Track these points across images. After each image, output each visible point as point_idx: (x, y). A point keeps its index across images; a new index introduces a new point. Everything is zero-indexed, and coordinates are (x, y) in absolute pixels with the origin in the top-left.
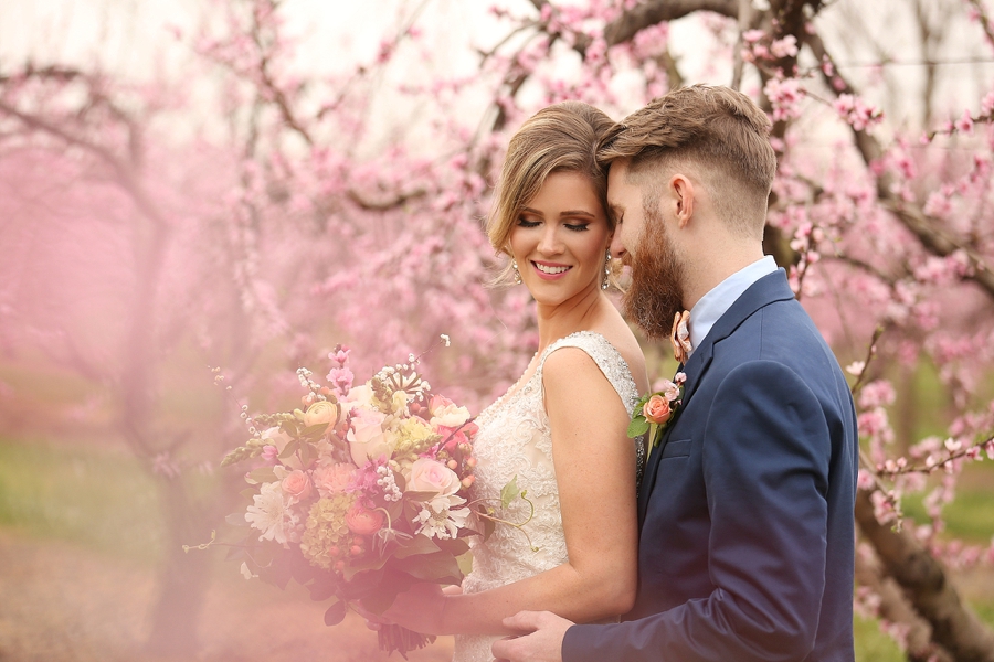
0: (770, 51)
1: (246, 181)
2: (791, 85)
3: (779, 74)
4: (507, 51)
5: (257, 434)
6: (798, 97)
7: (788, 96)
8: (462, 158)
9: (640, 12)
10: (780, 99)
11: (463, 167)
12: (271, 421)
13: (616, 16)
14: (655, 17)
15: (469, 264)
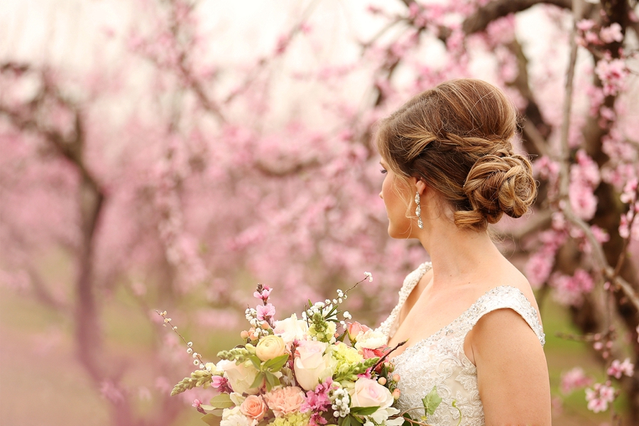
0: (599, 37)
1: (170, 154)
2: (618, 65)
3: (607, 56)
4: (384, 42)
5: (202, 366)
6: (623, 75)
7: (616, 75)
8: (347, 132)
9: (491, 8)
10: (609, 77)
11: (350, 139)
12: (230, 356)
13: (472, 11)
14: (504, 11)
15: (357, 219)
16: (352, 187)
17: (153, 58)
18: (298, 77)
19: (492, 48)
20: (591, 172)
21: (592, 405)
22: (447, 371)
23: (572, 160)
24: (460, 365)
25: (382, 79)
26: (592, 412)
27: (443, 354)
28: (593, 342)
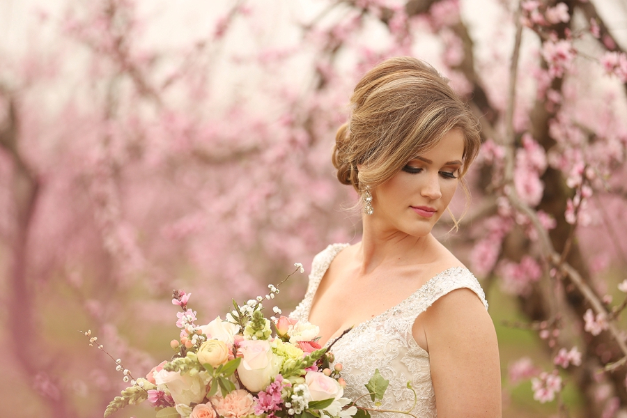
0: (545, 17)
1: (107, 141)
2: (564, 46)
3: (553, 37)
4: (325, 24)
6: (570, 56)
7: (562, 56)
10: (555, 59)
11: (291, 124)
15: (298, 208)
16: (293, 174)
17: (90, 43)
18: (237, 61)
19: (436, 30)
20: (538, 157)
21: (539, 395)
22: (393, 352)
23: (517, 144)
24: (406, 346)
25: (324, 63)
26: (538, 402)
27: (390, 334)
28: (540, 331)
